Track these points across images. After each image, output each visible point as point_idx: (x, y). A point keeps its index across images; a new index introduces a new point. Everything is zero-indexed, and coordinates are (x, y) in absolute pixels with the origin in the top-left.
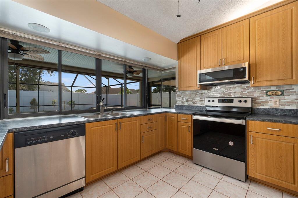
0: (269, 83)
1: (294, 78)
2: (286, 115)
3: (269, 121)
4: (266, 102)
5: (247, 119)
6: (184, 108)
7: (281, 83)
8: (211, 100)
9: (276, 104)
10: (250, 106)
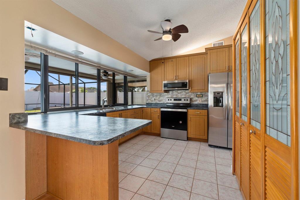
0: (197, 91)
1: (206, 89)
2: (203, 107)
3: (196, 109)
4: (196, 100)
5: (188, 108)
6: (153, 105)
7: (201, 91)
8: (170, 99)
9: (200, 102)
10: (189, 102)
